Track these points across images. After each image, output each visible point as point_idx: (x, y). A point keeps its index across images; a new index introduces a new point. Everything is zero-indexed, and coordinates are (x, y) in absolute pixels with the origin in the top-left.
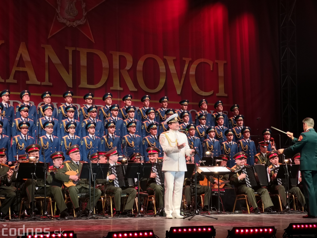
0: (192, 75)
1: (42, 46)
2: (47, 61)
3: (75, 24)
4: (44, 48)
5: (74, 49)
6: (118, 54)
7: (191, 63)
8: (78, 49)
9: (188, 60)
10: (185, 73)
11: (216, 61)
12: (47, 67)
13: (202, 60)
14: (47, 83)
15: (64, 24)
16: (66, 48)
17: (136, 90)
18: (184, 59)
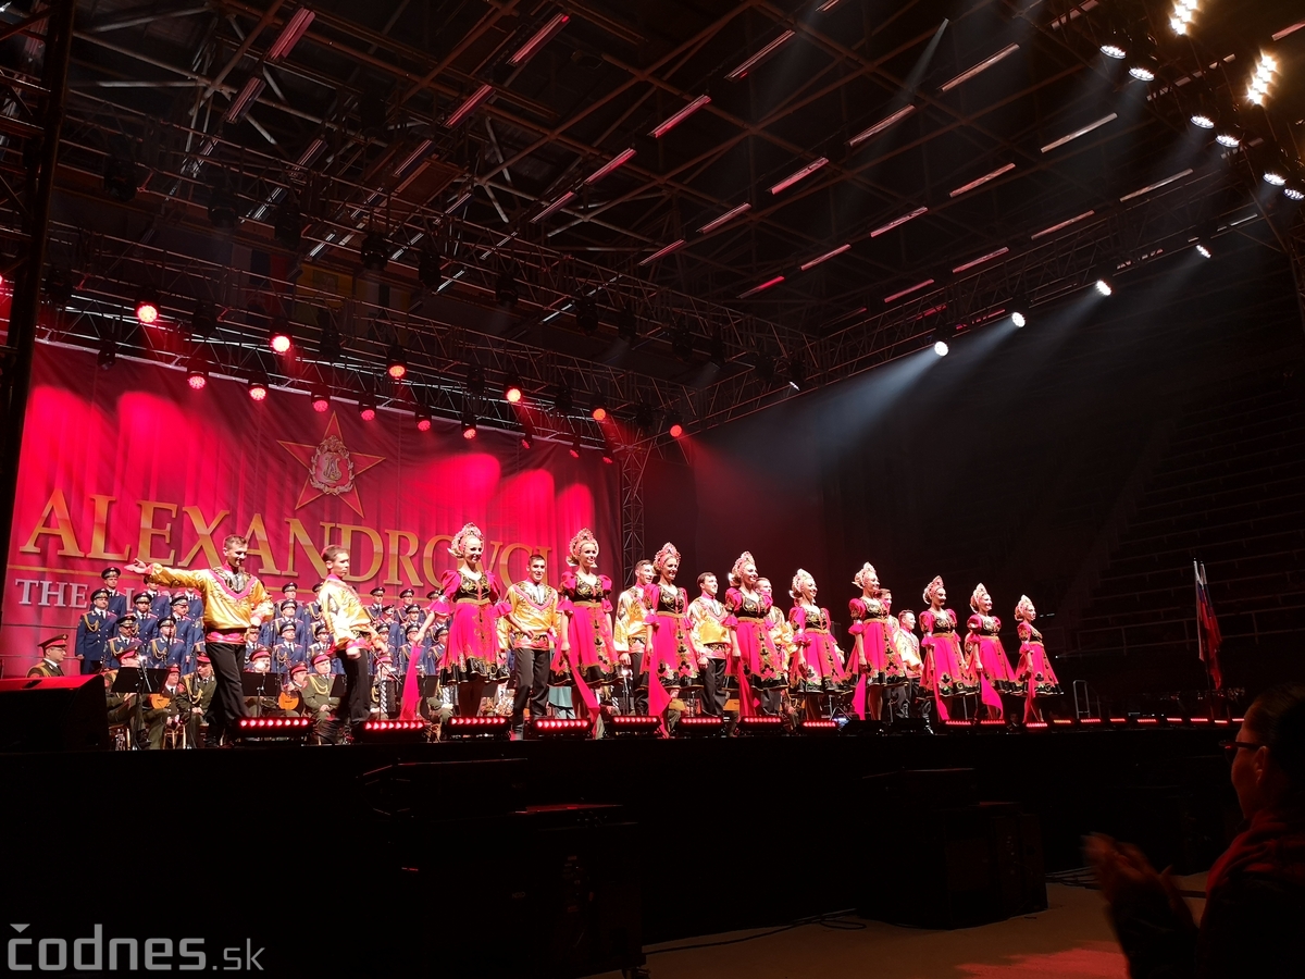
0: (503, 565)
1: (286, 520)
2: (291, 541)
3: (336, 491)
4: (288, 523)
5: (333, 525)
6: (398, 533)
7: (502, 548)
8: (338, 526)
9: (497, 545)
10: (493, 562)
11: (537, 547)
12: (291, 550)
13: (518, 545)
14: (290, 572)
15: (320, 490)
16: (321, 524)
17: (422, 584)
18: (492, 543)
